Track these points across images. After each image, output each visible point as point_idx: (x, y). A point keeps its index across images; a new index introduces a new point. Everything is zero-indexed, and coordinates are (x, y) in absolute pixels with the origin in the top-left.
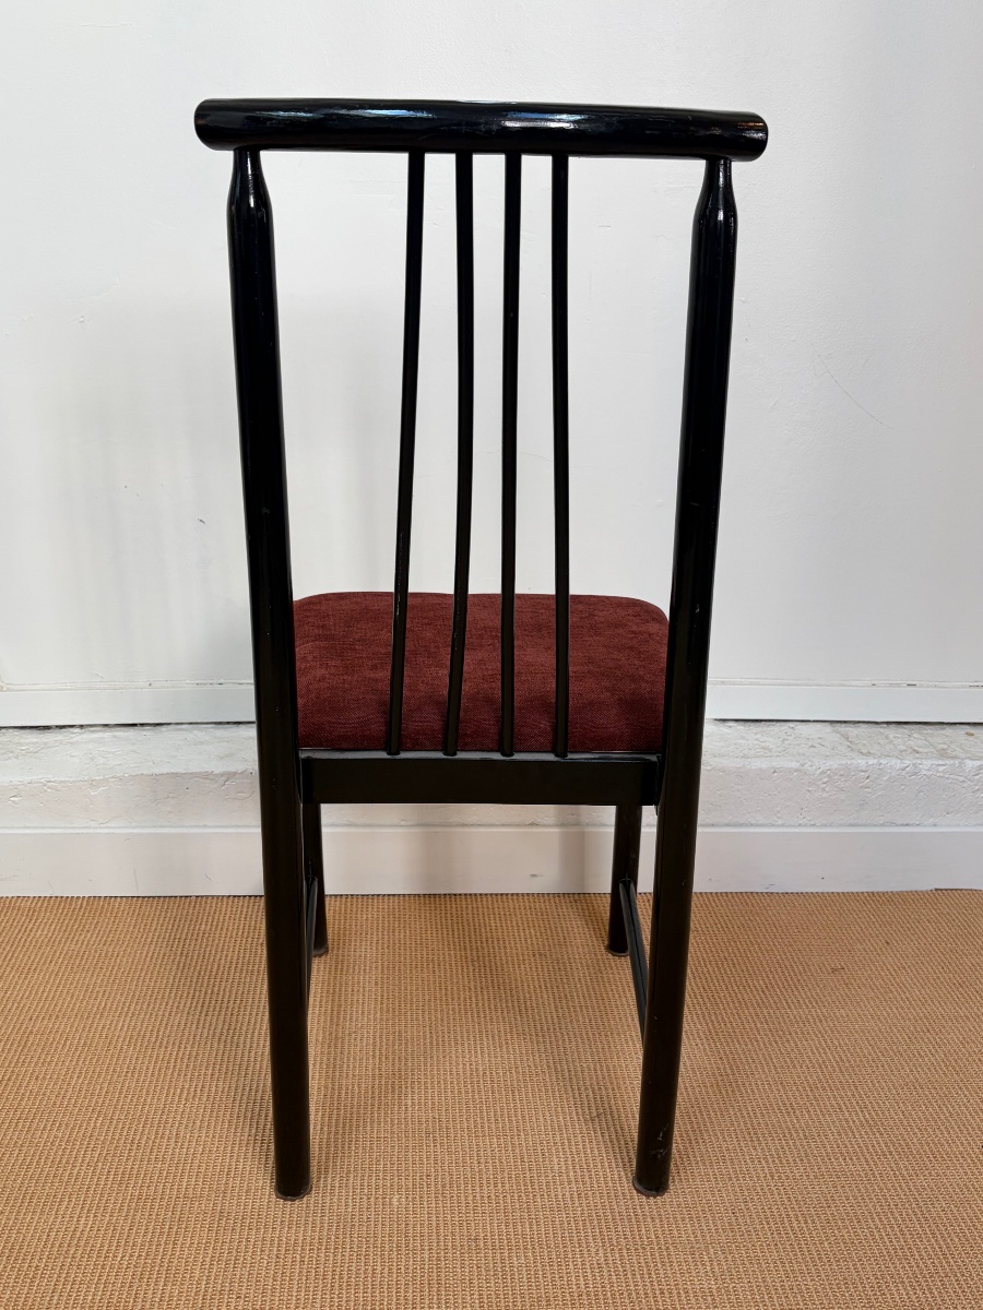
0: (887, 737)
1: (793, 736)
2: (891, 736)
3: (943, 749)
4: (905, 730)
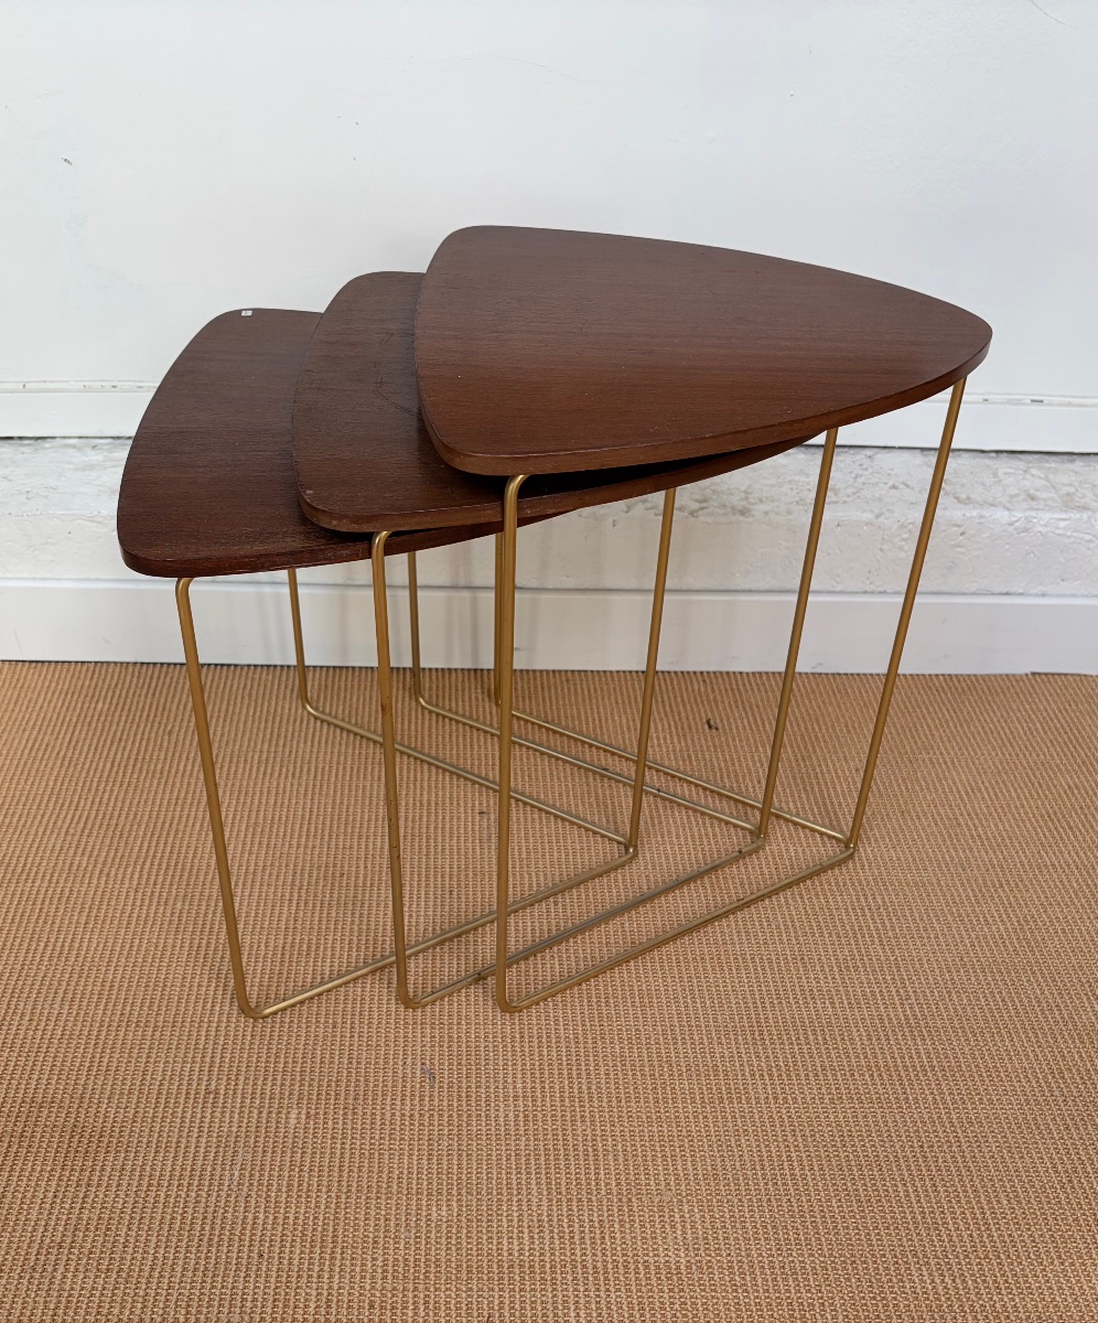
0: (995, 475)
1: (870, 470)
2: (1001, 472)
3: (1068, 494)
4: (1019, 463)
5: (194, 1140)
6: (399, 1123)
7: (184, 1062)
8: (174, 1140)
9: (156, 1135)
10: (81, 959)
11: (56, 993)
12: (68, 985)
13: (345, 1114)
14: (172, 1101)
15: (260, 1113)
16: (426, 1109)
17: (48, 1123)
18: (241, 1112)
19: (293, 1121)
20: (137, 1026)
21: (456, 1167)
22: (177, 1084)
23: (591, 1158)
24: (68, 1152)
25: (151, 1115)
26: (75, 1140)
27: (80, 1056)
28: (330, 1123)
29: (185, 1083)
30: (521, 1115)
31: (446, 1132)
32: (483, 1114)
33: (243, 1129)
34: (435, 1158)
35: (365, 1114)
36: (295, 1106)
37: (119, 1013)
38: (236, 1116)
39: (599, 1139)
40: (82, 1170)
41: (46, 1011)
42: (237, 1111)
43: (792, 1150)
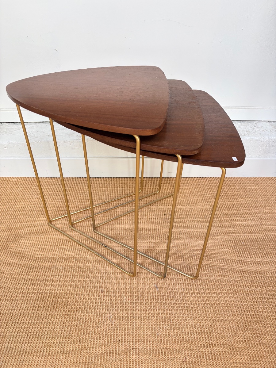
5: (99, 306)
6: (152, 301)
7: (95, 284)
8: (94, 307)
9: (89, 305)
10: (67, 256)
11: (61, 265)
12: (64, 263)
13: (138, 298)
14: (93, 295)
15: (116, 298)
16: (159, 296)
17: (61, 302)
18: (111, 298)
19: (125, 300)
20: (82, 274)
21: (169, 313)
22: (94, 290)
23: (204, 310)
24: (66, 310)
25: (87, 299)
26: (68, 307)
27: (68, 283)
28: (134, 301)
29: (96, 290)
30: (184, 298)
31: (165, 303)
32: (174, 298)
33: (112, 303)
34: (163, 311)
35: (143, 298)
36: (125, 296)
37: (77, 270)
38: (110, 299)
39: (205, 304)
40: (70, 316)
41: (59, 270)
42: (110, 298)
43: (257, 307)
